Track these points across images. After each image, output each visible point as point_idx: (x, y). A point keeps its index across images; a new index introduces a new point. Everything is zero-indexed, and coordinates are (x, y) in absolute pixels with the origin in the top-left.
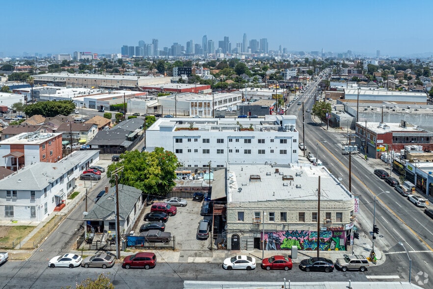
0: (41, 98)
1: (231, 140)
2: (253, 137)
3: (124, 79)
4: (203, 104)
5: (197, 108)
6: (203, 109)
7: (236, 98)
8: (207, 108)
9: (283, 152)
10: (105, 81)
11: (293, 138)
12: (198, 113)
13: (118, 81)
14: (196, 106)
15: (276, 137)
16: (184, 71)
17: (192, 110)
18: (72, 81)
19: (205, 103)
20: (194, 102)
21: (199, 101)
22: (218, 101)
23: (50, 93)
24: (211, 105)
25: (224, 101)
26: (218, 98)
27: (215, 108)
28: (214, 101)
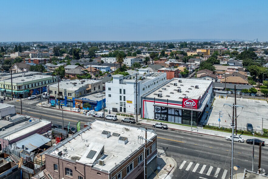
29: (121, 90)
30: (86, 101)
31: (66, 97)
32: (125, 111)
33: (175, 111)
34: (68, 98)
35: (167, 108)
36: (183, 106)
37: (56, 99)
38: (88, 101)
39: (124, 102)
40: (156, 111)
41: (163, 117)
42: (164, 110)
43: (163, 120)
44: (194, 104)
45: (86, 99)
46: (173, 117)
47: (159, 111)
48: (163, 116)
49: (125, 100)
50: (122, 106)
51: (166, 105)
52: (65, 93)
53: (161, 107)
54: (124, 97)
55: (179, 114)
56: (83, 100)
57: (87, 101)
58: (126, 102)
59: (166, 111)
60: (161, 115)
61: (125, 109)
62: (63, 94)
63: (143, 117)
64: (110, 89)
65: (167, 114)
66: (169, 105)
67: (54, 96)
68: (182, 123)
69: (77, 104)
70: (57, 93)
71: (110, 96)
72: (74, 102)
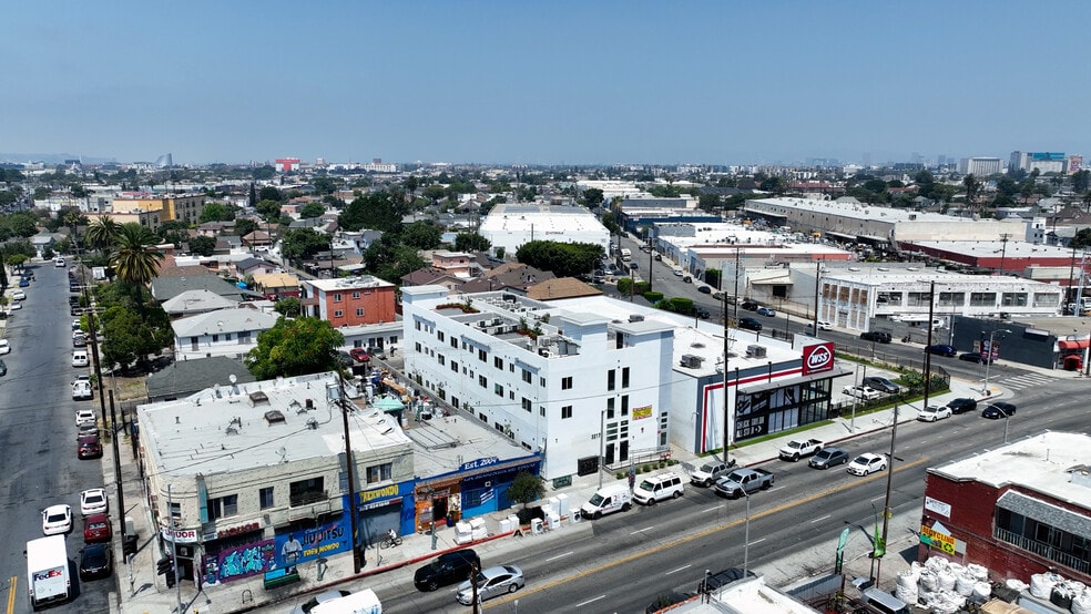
0: (660, 243)
1: (464, 346)
2: (489, 349)
3: (883, 219)
4: (851, 292)
5: (837, 301)
6: (848, 308)
7: (1025, 295)
8: (858, 305)
9: (527, 405)
10: (843, 220)
12: (837, 315)
13: (862, 223)
14: (834, 295)
15: (518, 362)
17: (825, 306)
18: (795, 217)
19: (856, 291)
20: (831, 283)
21: (843, 284)
22: (911, 294)
23: (678, 235)
24: (872, 298)
25: (945, 297)
26: (910, 284)
27: (887, 309)
28: (888, 290)
29: (612, 374)
30: (486, 469)
31: (352, 498)
32: (624, 455)
33: (785, 394)
34: (366, 497)
35: (766, 394)
36: (805, 371)
37: (269, 533)
38: (498, 467)
39: (625, 418)
40: (738, 414)
41: (756, 427)
42: (759, 401)
43: (756, 434)
44: (828, 356)
45: (479, 461)
46: (780, 414)
47: (748, 411)
48: (755, 421)
49: (625, 411)
50: (615, 437)
51: (767, 380)
52: (343, 476)
53: (753, 394)
54: (625, 399)
55: (793, 401)
56: (465, 474)
57: (492, 468)
58: (629, 417)
59: (763, 403)
60: (750, 423)
61: (624, 446)
62: (333, 487)
63: (701, 451)
64: (567, 383)
65: (766, 412)
66: (773, 380)
67: (251, 522)
68: (800, 424)
69: (426, 508)
70: (282, 496)
71: (567, 412)
72: (408, 505)
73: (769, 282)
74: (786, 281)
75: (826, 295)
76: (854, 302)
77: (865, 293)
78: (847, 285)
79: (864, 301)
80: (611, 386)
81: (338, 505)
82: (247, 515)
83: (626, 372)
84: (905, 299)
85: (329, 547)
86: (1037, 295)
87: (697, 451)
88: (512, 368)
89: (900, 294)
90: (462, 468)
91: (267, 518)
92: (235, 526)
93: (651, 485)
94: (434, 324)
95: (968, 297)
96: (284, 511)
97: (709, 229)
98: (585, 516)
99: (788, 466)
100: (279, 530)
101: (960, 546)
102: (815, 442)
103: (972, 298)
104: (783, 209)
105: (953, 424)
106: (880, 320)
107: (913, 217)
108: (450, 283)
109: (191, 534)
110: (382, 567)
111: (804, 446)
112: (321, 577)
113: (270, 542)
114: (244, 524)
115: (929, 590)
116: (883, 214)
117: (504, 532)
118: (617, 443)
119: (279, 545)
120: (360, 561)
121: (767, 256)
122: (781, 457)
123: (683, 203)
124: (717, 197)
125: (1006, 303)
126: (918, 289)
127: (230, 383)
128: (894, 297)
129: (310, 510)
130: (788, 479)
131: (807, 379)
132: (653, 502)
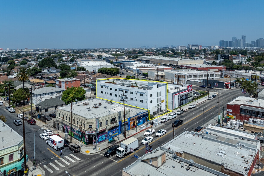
0: (125, 67)
1: (120, 90)
2: (128, 90)
3: (174, 60)
7: (214, 74)
9: (141, 101)
10: (165, 61)
11: (146, 94)
13: (170, 61)
15: (138, 92)
16: (224, 57)
17: (175, 79)
18: (152, 60)
19: (182, 75)
20: (176, 74)
22: (193, 75)
23: (130, 65)
24: (186, 77)
25: (200, 76)
26: (193, 73)
27: (189, 79)
28: (189, 75)
29: (158, 93)
32: (160, 111)
33: (185, 96)
35: (183, 96)
36: (188, 91)
37: (107, 131)
38: (143, 114)
39: (160, 103)
40: (179, 100)
41: (181, 103)
42: (182, 97)
43: (181, 105)
45: (140, 113)
46: (185, 100)
49: (160, 101)
51: (182, 93)
52: (120, 117)
54: (160, 98)
55: (187, 97)
56: (138, 116)
59: (182, 98)
62: (117, 119)
63: (174, 109)
64: (151, 95)
65: (183, 100)
66: (184, 93)
67: (104, 128)
68: (188, 102)
69: (132, 123)
70: (109, 122)
71: (151, 102)
72: (129, 124)
73: (160, 75)
74: (163, 74)
75: (175, 77)
76: (182, 78)
77: (184, 76)
78: (180, 74)
79: (184, 78)
80: (158, 96)
81: (118, 123)
82: (104, 127)
83: (160, 92)
84: (192, 77)
85: (116, 134)
86: (216, 74)
87: (173, 109)
88: (136, 94)
89: (191, 76)
90: (137, 115)
91: (107, 127)
92: (102, 129)
93: (172, 115)
94: (109, 86)
95: (204, 76)
96: (110, 126)
97: (136, 64)
98: (162, 122)
99: (191, 110)
100: (109, 130)
101: (234, 117)
102: (194, 105)
103: (205, 76)
104: (149, 59)
105: (214, 100)
106: (188, 81)
107: (181, 60)
108: (87, 79)
109: (94, 132)
110: (129, 136)
111: (193, 106)
112: (119, 140)
113: (107, 133)
114: (103, 129)
115: (232, 125)
116: (174, 59)
117: (148, 127)
118: (159, 108)
119: (108, 133)
120: (124, 135)
121: (155, 69)
122: (189, 108)
123: (124, 58)
124: (130, 56)
125: (211, 76)
126: (194, 74)
127: (76, 102)
128: (190, 76)
129: (116, 124)
130: (194, 112)
131: (189, 92)
132: (173, 118)
